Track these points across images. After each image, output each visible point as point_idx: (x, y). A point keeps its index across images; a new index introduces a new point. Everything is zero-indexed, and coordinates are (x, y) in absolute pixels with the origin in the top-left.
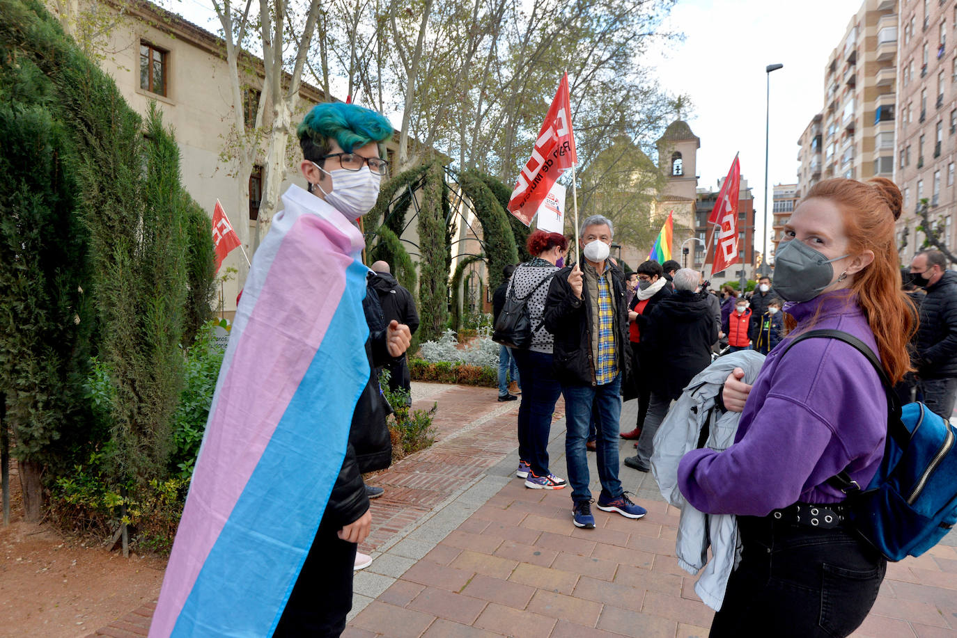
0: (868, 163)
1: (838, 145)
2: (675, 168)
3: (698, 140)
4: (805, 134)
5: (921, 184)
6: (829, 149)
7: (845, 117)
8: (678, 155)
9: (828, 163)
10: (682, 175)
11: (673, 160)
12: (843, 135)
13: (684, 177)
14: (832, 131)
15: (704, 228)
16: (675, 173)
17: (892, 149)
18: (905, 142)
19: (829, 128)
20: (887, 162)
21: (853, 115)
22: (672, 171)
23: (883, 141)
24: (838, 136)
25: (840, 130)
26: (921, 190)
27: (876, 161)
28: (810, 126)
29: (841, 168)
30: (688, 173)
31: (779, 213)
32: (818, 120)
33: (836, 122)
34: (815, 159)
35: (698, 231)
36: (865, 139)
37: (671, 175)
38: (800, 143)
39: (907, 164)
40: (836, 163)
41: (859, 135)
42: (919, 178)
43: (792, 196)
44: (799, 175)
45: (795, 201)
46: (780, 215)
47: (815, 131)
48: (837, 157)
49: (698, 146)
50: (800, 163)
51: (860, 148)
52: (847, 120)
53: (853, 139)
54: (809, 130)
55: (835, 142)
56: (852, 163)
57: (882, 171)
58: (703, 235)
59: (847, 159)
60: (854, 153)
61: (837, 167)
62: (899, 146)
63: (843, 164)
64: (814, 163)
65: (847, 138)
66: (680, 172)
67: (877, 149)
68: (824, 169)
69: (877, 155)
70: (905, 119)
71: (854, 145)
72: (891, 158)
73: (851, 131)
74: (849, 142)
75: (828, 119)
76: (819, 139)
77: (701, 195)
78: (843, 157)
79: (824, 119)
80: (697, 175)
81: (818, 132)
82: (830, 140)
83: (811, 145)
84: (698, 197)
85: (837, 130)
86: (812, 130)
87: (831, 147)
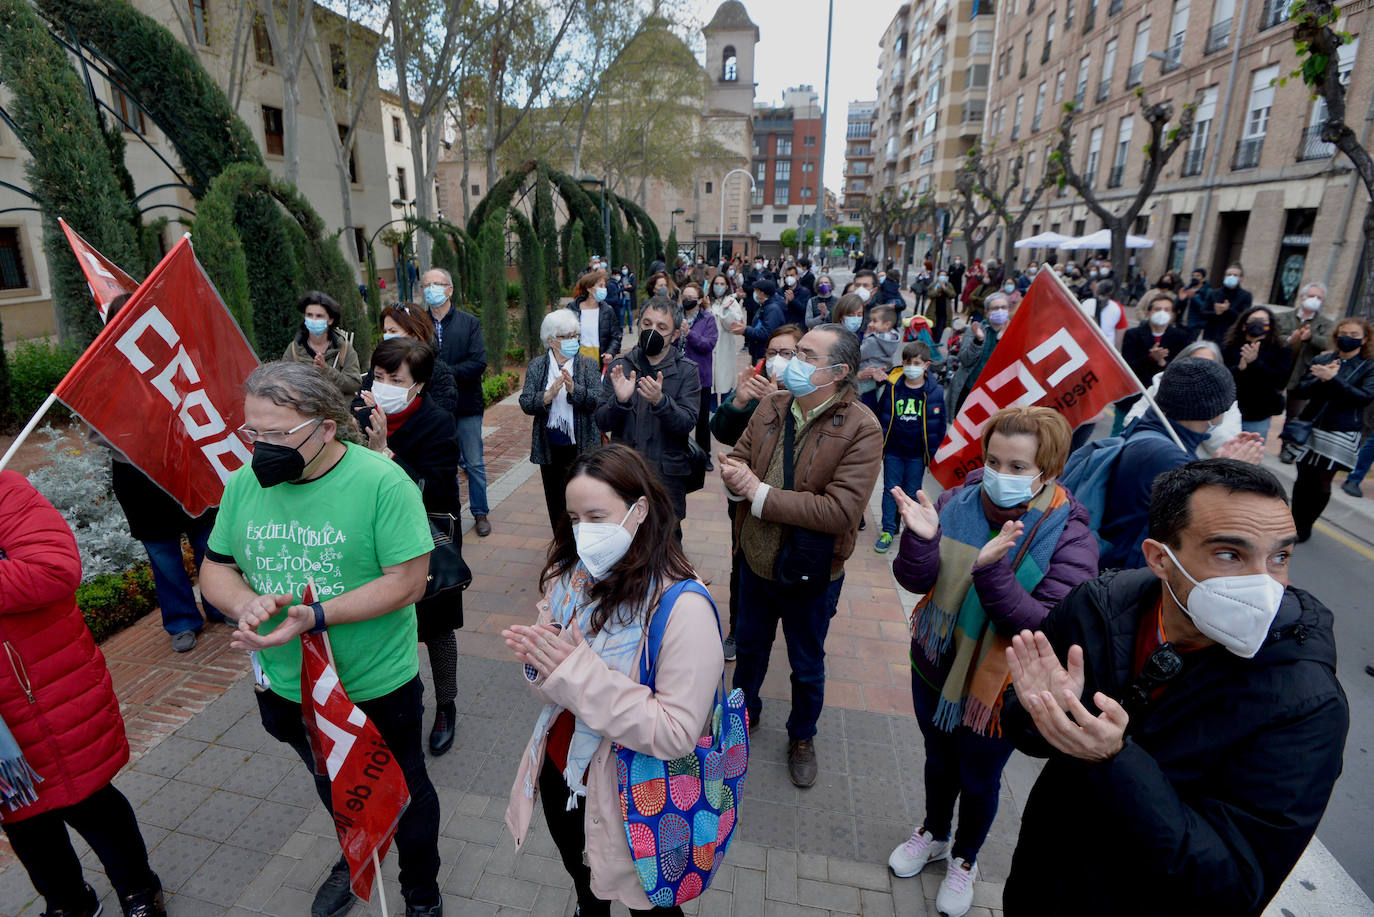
0: (960, 72)
1: (925, 47)
2: (728, 69)
3: (757, 29)
4: (889, 31)
5: (1021, 101)
6: (915, 54)
7: (937, 8)
8: (730, 51)
9: (913, 71)
10: (737, 80)
11: (725, 58)
12: (932, 35)
13: (739, 83)
14: (920, 28)
15: (764, 156)
16: (727, 77)
17: (990, 55)
18: (1006, 42)
19: (917, 23)
20: (982, 72)
21: (947, 5)
22: (724, 74)
23: (979, 43)
24: (927, 35)
25: (930, 26)
26: (1020, 110)
27: (969, 70)
28: (895, 20)
29: (928, 78)
30: (744, 78)
31: (853, 139)
32: (905, 13)
33: (926, 15)
34: (897, 67)
35: (756, 161)
36: (958, 39)
37: (722, 80)
38: (881, 44)
39: (1007, 72)
40: (922, 72)
41: (952, 33)
42: (1019, 93)
43: (869, 117)
44: (879, 88)
45: (872, 123)
46: (853, 142)
47: (900, 28)
48: (924, 64)
49: (757, 38)
50: (881, 72)
51: (951, 52)
52: (938, 12)
53: (944, 39)
54: (893, 28)
55: (923, 43)
56: (941, 72)
57: (975, 84)
58: (762, 167)
59: (935, 67)
60: (944, 58)
61: (922, 78)
62: (999, 48)
63: (930, 74)
64: (897, 73)
65: (938, 36)
66: (734, 75)
67: (971, 54)
68: (908, 80)
69: (971, 63)
70: (1009, 10)
71: (945, 48)
72: (986, 67)
73: (942, 28)
74: (939, 42)
75: (916, 11)
76: (904, 38)
77: (761, 110)
78: (930, 64)
79: (912, 12)
80: (755, 82)
81: (904, 28)
82: (917, 40)
83: (895, 47)
84: (757, 114)
85: (926, 26)
86: (897, 27)
87: (918, 50)
